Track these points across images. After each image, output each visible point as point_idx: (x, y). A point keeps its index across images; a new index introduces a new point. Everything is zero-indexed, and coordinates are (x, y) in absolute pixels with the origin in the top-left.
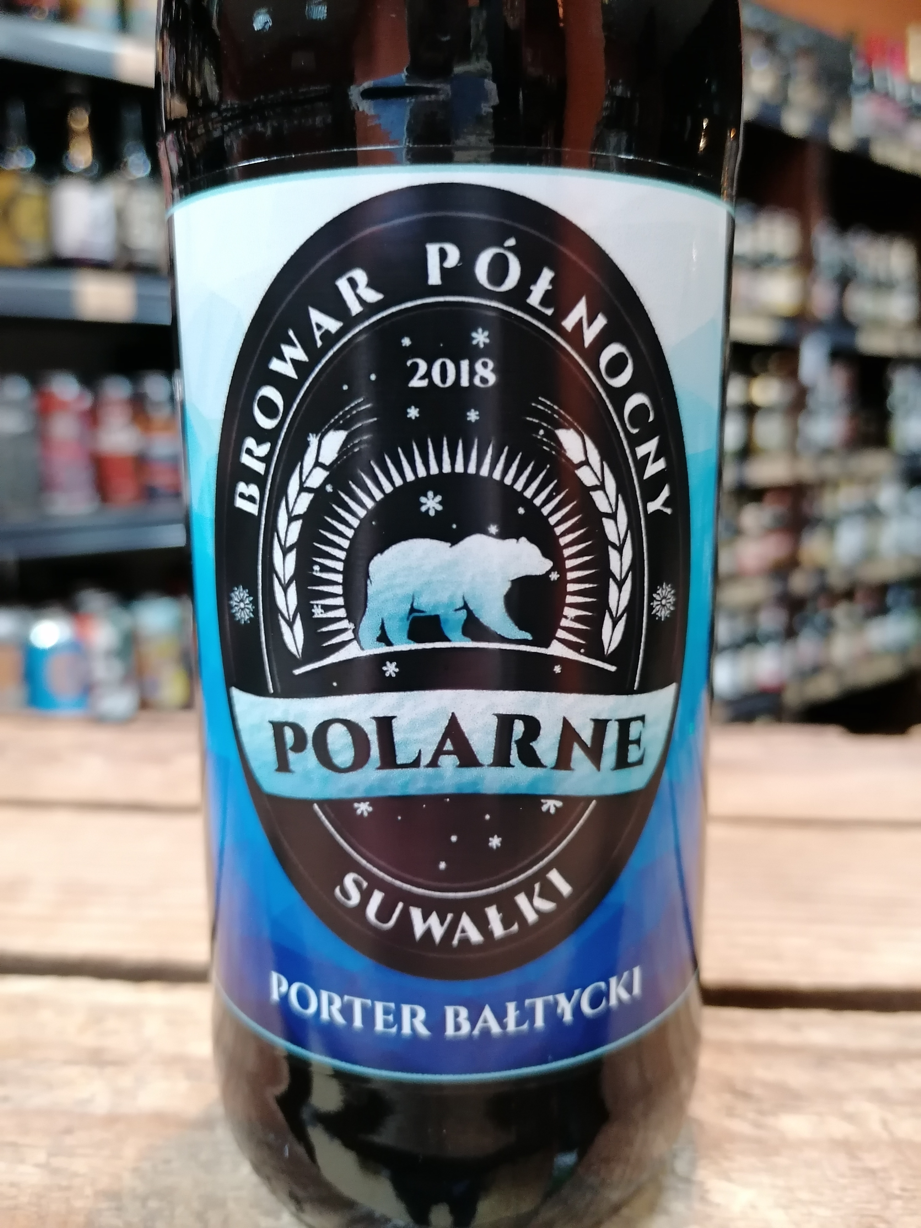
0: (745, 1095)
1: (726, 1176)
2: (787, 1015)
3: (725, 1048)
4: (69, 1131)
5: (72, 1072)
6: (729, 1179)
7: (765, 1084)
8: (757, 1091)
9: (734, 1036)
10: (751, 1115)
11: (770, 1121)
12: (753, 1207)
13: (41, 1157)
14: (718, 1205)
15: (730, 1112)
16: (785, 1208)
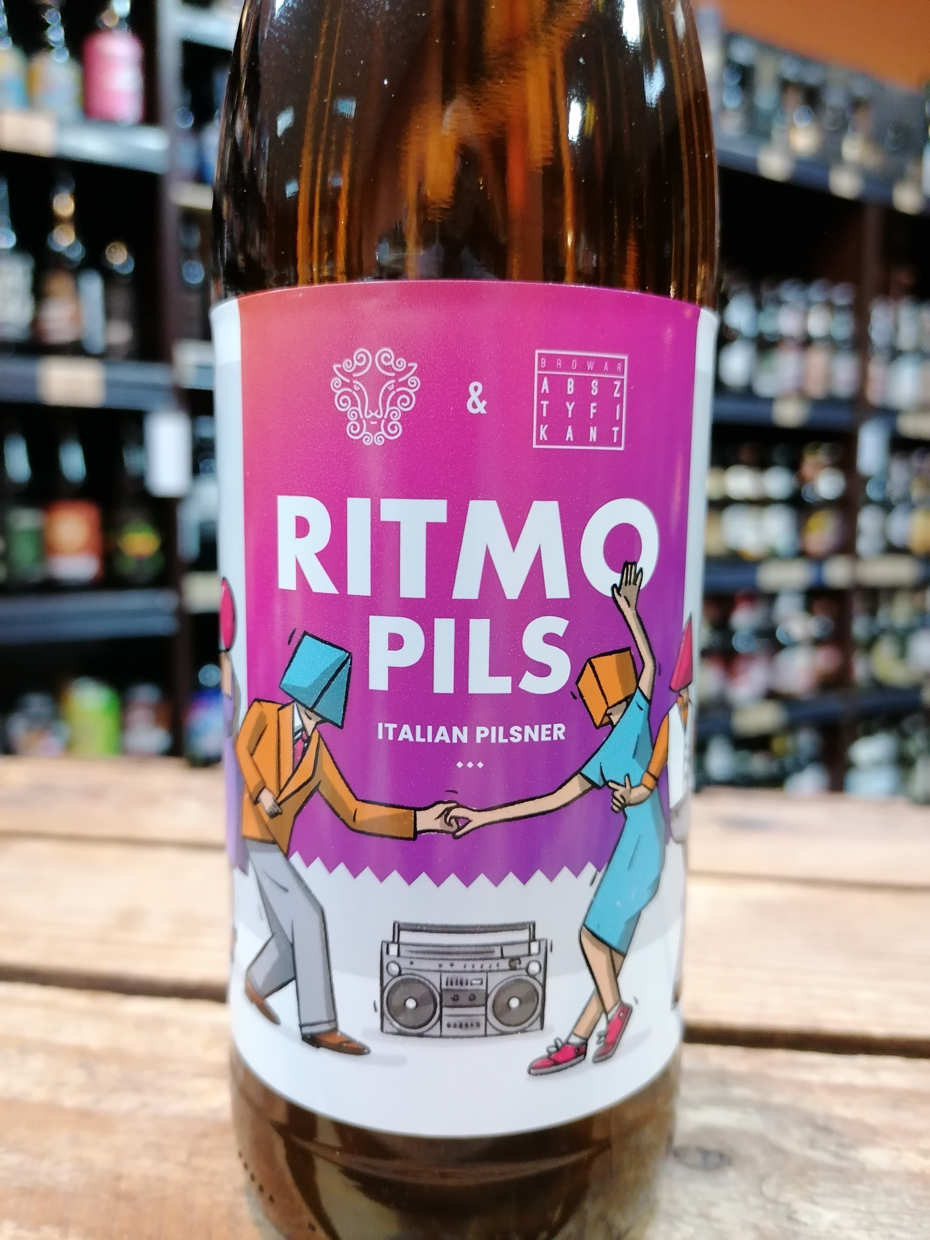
0: (826, 1130)
1: (811, 1199)
2: (863, 1060)
3: (805, 1087)
4: (204, 1135)
5: (204, 1084)
6: (815, 1203)
7: (844, 1121)
8: (838, 1126)
9: (813, 1077)
10: (832, 1147)
11: (852, 1154)
12: (838, 1227)
13: (182, 1156)
14: (806, 1224)
15: (812, 1144)
16: (869, 1230)
